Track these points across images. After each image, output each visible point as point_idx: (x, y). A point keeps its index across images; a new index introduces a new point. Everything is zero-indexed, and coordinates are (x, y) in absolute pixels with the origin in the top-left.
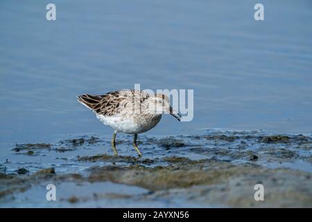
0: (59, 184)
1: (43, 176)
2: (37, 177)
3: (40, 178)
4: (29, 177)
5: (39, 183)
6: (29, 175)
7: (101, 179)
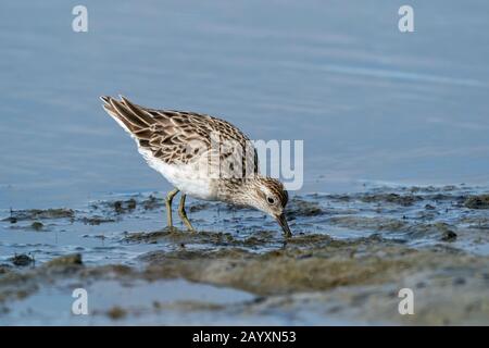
0: (89, 283)
1: (61, 268)
2: (49, 272)
3: (54, 273)
4: (34, 272)
5: (52, 282)
6: (34, 268)
7: (167, 274)
